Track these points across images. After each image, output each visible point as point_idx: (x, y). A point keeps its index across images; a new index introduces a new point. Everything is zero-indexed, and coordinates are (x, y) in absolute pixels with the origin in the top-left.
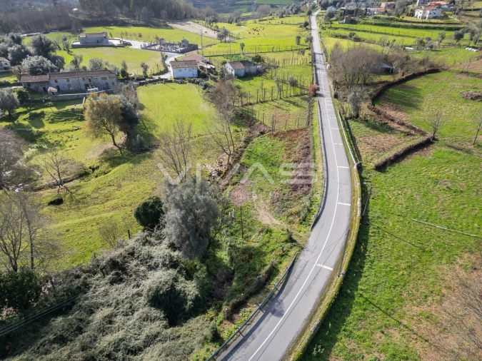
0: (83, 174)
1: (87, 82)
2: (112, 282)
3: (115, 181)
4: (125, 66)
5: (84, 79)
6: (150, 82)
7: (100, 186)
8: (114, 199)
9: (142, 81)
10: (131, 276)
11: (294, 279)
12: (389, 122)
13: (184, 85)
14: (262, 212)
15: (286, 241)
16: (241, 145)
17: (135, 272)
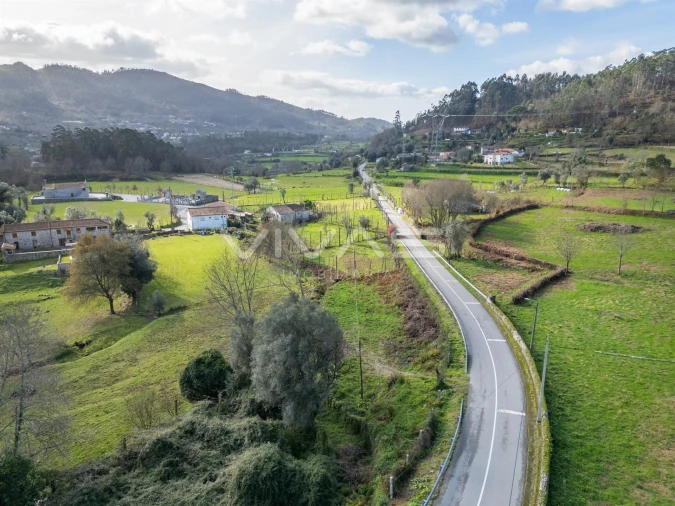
0: (65, 354)
1: (64, 234)
2: (165, 479)
3: (125, 354)
4: (121, 215)
5: (59, 232)
6: (159, 234)
7: (100, 364)
8: (128, 377)
9: (148, 233)
10: (195, 465)
11: (476, 432)
12: (504, 258)
13: (210, 237)
14: (377, 366)
15: (437, 388)
16: (311, 296)
17: (202, 458)
